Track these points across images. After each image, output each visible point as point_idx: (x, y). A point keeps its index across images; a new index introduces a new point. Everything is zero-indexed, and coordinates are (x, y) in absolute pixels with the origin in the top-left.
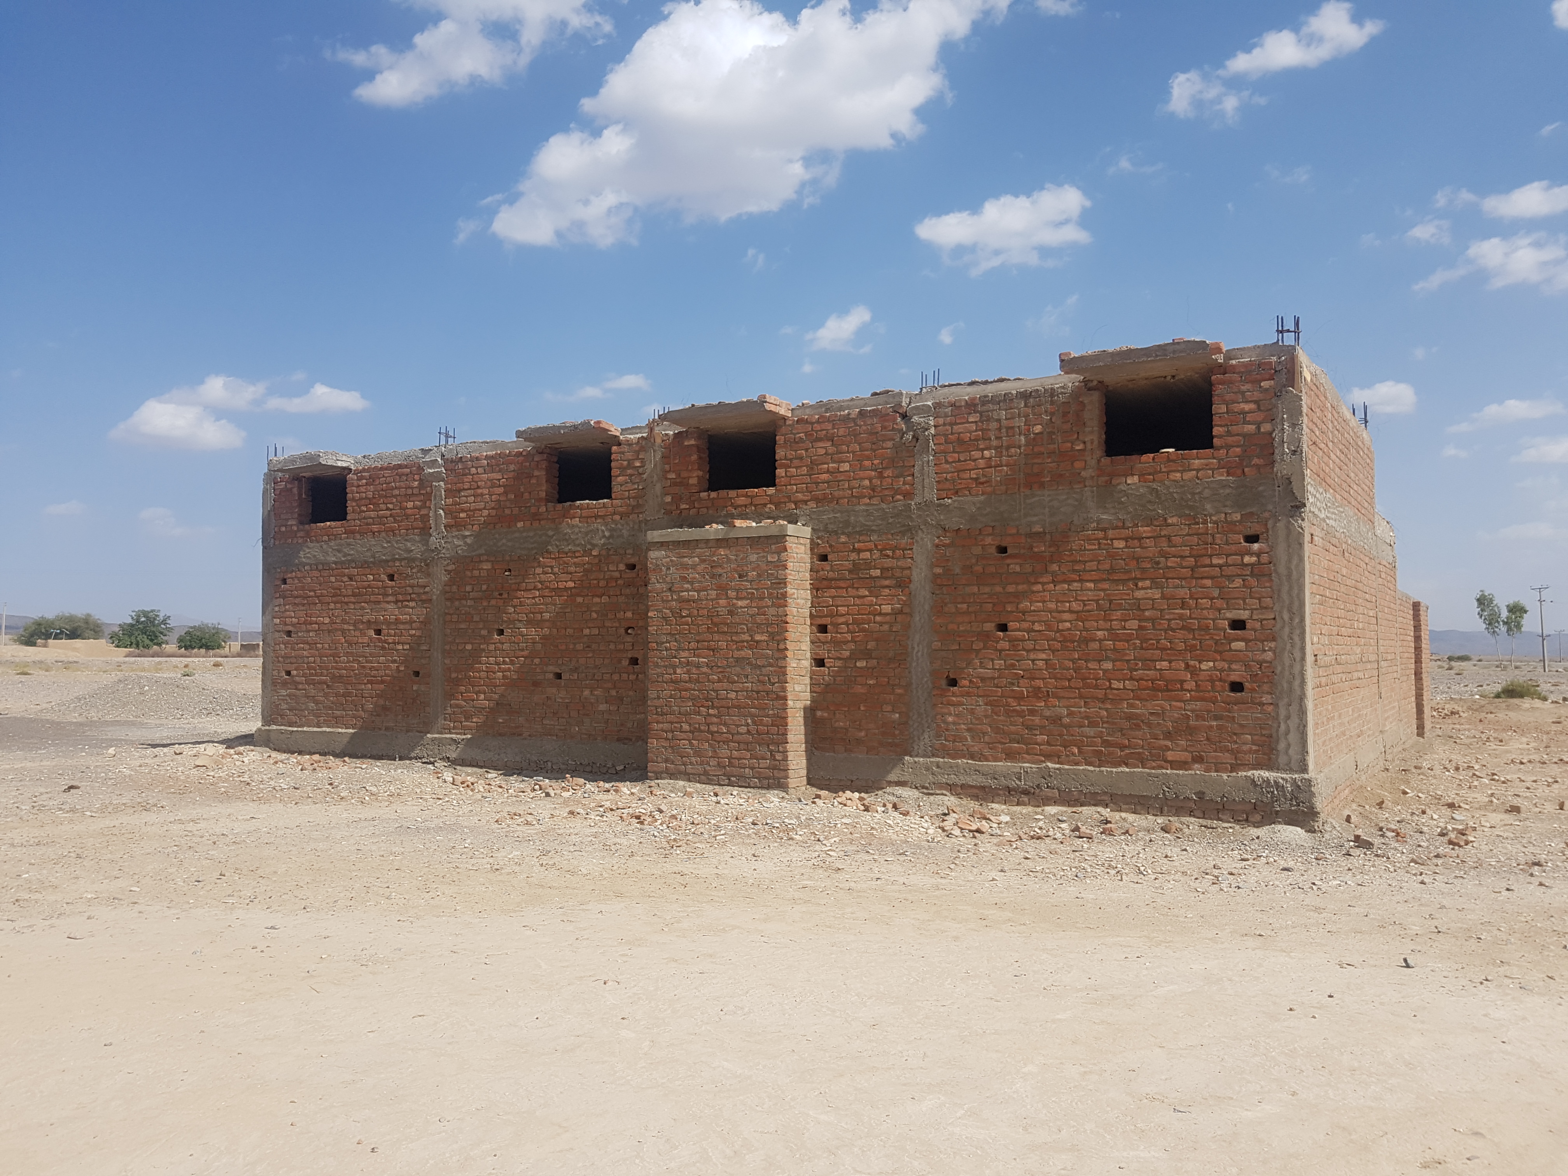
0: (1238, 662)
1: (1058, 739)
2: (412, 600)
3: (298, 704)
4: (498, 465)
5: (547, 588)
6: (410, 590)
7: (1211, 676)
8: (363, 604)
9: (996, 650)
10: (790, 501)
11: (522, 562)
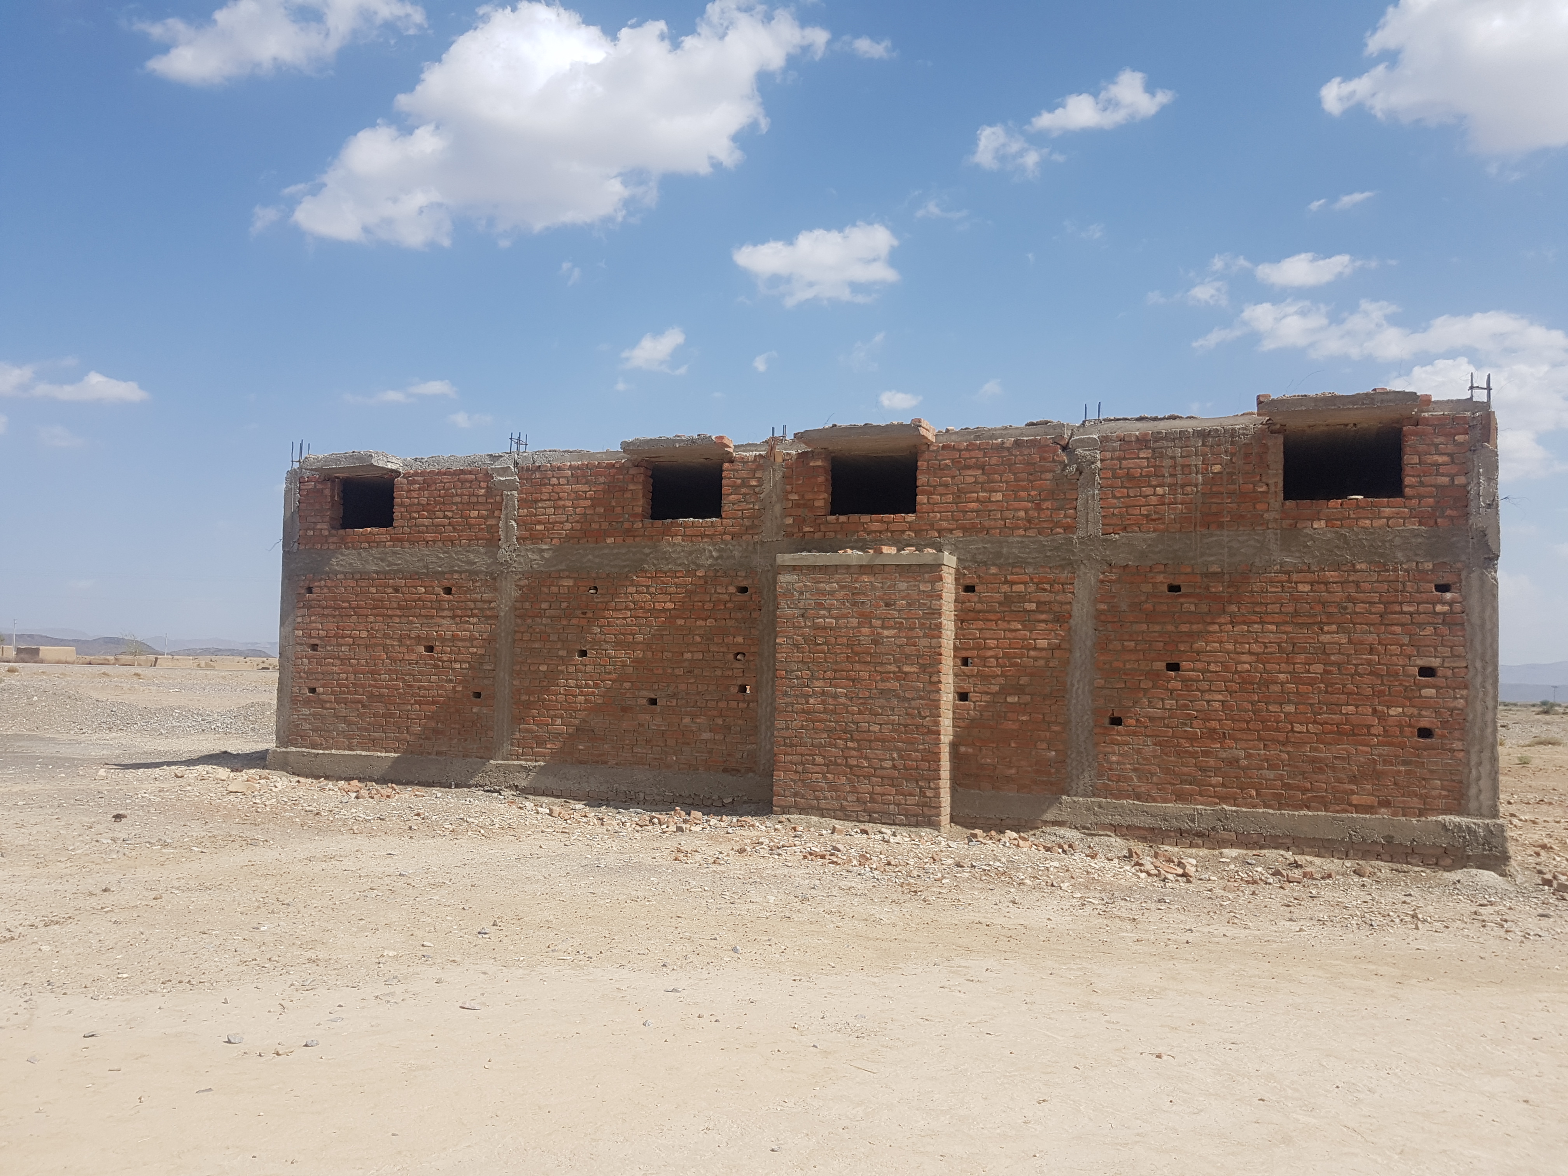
0: (1429, 708)
1: (1234, 781)
2: (473, 616)
3: (325, 724)
4: (584, 476)
5: (641, 608)
6: (472, 605)
7: (1400, 721)
8: (411, 618)
9: (1167, 689)
10: (933, 529)
11: (612, 580)
